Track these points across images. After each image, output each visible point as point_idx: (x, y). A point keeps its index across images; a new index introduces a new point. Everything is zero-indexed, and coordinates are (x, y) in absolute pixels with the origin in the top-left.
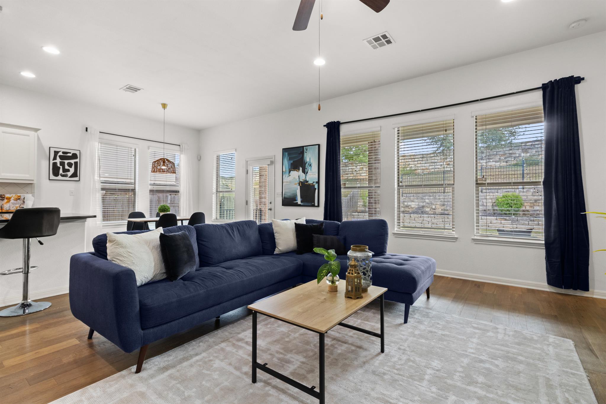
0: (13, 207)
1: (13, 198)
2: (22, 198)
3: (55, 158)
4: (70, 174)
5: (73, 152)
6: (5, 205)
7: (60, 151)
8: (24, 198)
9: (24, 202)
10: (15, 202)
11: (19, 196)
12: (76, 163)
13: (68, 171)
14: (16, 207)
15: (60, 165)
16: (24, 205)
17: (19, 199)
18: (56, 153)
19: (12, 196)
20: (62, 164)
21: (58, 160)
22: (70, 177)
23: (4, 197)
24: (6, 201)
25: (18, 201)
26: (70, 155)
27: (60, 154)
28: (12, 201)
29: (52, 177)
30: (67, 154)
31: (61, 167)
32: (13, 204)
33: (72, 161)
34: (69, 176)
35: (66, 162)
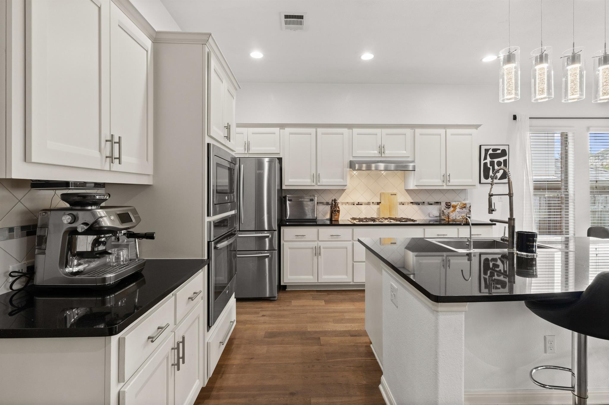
0: (459, 216)
1: (458, 207)
2: (468, 206)
3: (485, 158)
4: (499, 175)
5: (502, 148)
6: (451, 214)
7: (490, 149)
8: (470, 206)
9: (470, 211)
10: (461, 210)
11: (464, 204)
12: (505, 161)
13: (498, 171)
14: (462, 216)
15: (490, 166)
16: (470, 214)
17: (465, 207)
18: (487, 151)
19: (458, 204)
20: (492, 163)
21: (488, 160)
22: (499, 179)
23: (450, 205)
24: (452, 209)
25: (464, 209)
26: (499, 152)
27: (490, 152)
28: (458, 209)
29: (483, 180)
30: (496, 151)
31: (491, 167)
32: (459, 212)
33: (501, 159)
34: (498, 177)
35: (496, 160)
